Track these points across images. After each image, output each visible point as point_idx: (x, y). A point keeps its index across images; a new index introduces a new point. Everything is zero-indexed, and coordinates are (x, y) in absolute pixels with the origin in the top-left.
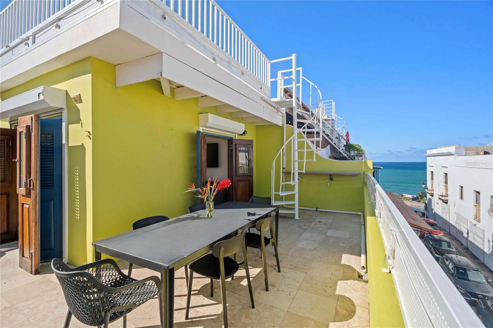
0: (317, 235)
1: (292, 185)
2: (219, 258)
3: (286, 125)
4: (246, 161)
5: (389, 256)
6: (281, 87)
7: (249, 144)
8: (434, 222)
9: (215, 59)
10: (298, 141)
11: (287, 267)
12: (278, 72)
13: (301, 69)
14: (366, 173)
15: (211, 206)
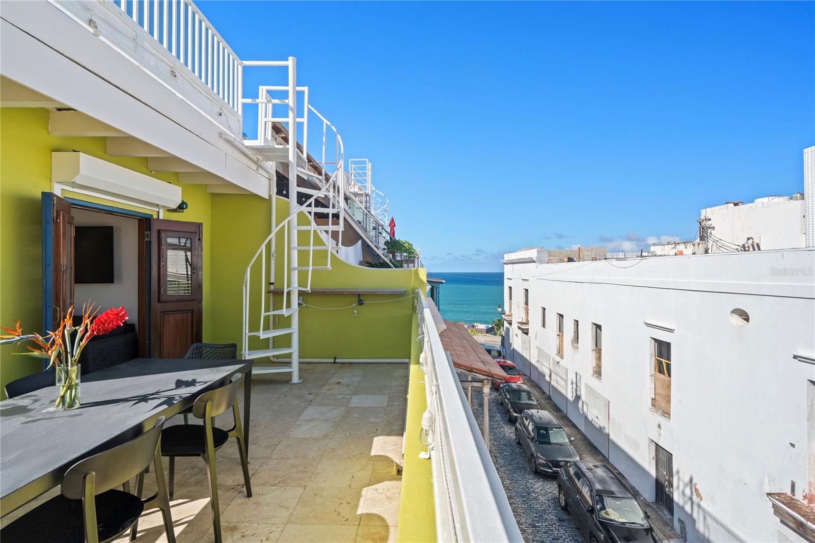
0: (332, 408)
1: (285, 316)
2: (81, 500)
3: (276, 198)
4: (187, 268)
5: (426, 430)
6: (265, 119)
7: (193, 232)
8: (512, 363)
9: (95, 23)
10: (298, 231)
11: (268, 482)
12: (261, 87)
13: (306, 89)
14: (416, 290)
15: (74, 376)
